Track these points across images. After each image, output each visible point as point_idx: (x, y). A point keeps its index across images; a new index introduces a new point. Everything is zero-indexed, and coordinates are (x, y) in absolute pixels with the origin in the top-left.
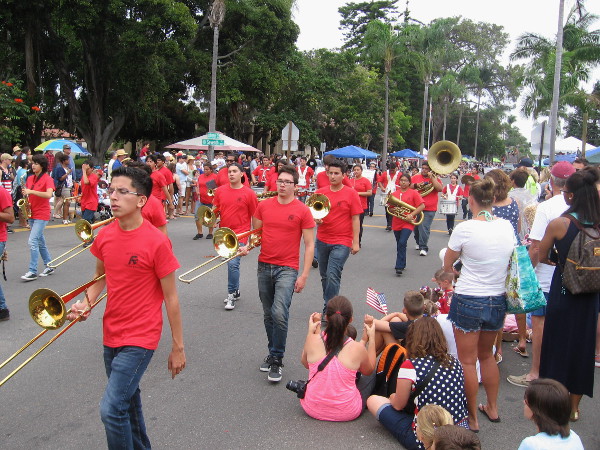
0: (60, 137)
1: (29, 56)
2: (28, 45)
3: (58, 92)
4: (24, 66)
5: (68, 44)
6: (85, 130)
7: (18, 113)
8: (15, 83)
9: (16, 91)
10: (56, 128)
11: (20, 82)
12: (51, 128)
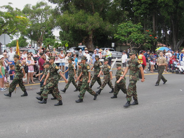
0: (162, 46)
1: (154, 22)
2: (154, 19)
3: (162, 32)
4: (152, 25)
5: (165, 17)
6: (171, 44)
7: (150, 39)
8: (149, 30)
9: (150, 33)
10: (161, 43)
11: (151, 30)
12: (159, 43)
